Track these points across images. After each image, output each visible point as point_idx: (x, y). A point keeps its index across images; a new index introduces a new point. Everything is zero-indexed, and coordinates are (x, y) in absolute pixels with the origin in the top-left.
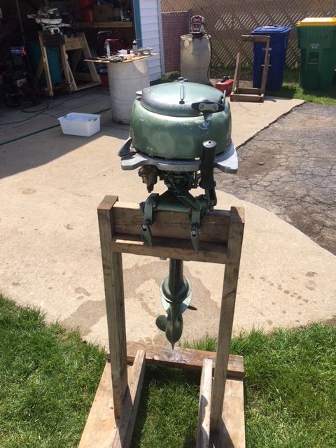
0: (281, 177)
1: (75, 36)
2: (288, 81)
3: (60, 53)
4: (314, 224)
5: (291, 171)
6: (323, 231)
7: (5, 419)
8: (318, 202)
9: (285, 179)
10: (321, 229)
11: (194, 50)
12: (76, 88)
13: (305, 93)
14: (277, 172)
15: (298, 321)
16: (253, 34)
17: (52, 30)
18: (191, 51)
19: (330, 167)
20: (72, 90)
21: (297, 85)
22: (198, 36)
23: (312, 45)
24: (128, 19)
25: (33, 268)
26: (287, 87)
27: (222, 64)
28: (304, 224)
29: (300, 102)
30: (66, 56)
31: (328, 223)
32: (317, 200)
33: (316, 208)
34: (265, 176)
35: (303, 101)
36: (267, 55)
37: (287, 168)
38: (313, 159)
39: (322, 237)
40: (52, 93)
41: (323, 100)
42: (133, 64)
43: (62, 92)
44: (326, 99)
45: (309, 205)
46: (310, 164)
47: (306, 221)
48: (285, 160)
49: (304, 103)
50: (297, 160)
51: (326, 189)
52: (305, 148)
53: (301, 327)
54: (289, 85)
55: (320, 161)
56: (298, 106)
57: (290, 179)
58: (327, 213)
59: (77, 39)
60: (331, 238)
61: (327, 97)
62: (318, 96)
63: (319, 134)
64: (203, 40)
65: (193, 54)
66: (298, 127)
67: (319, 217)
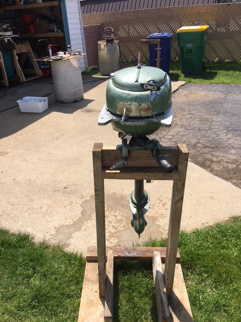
0: (179, 132)
1: (22, 43)
2: (173, 70)
3: (12, 56)
4: (205, 161)
5: (185, 128)
6: (212, 165)
7: (19, 310)
8: (206, 147)
9: (182, 133)
10: (211, 164)
11: (108, 51)
12: (25, 80)
13: (186, 76)
14: (176, 129)
15: (207, 223)
16: (148, 39)
17: (6, 40)
18: (106, 52)
19: (209, 124)
20: (22, 81)
21: (179, 72)
22: (110, 41)
23: (187, 45)
24: (60, 31)
25: (18, 206)
26: (173, 73)
27: (127, 60)
28: (199, 161)
29: (183, 83)
30: (17, 58)
31: (215, 159)
32: (205, 145)
33: (206, 150)
34: (168, 132)
35: (185, 82)
36: (159, 53)
37: (182, 126)
38: (198, 119)
39: (212, 168)
40: (7, 84)
41: (197, 81)
42: (69, 61)
43: (15, 82)
44: (200, 80)
45: (201, 149)
46: (196, 123)
47: (200, 159)
48: (179, 121)
49: (186, 83)
50: (187, 120)
51: (210, 138)
52: (191, 112)
53: (210, 226)
54: (174, 72)
55: (202, 120)
56: (182, 86)
57: (185, 133)
58: (212, 153)
59: (23, 45)
60: (218, 169)
61: (200, 78)
62: (194, 78)
63: (199, 103)
64: (113, 44)
65: (107, 53)
66: (184, 99)
67: (208, 156)
